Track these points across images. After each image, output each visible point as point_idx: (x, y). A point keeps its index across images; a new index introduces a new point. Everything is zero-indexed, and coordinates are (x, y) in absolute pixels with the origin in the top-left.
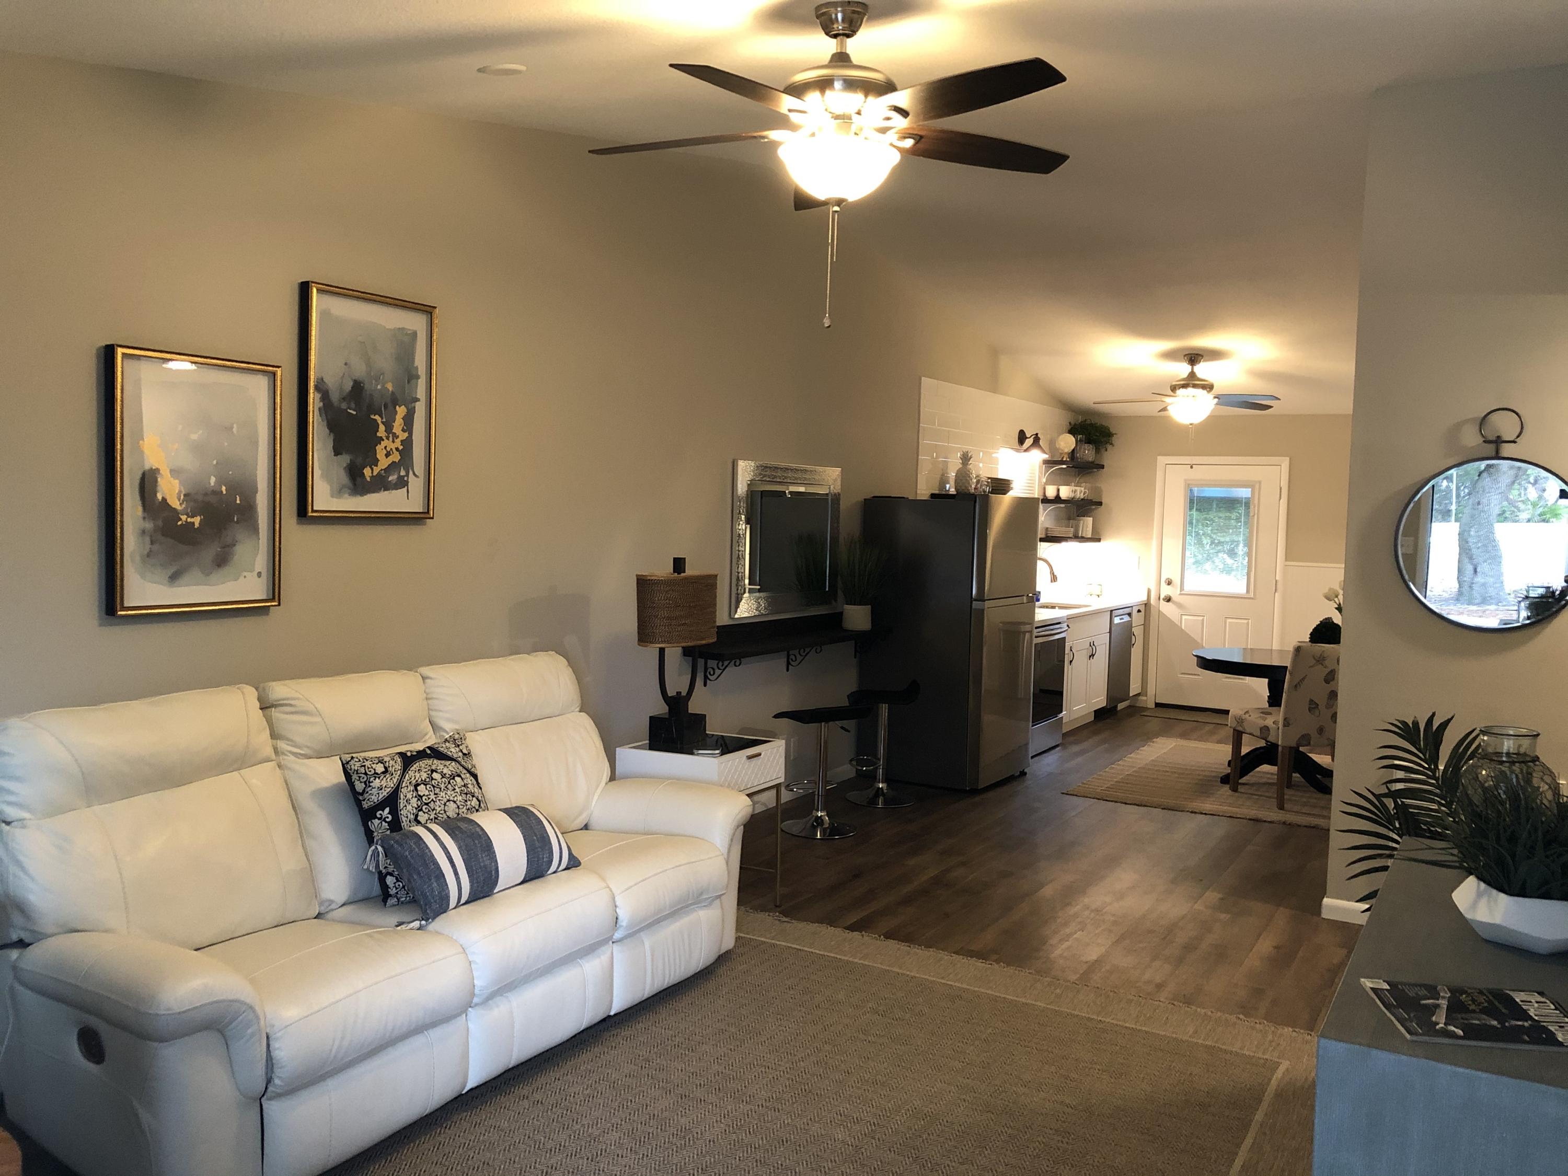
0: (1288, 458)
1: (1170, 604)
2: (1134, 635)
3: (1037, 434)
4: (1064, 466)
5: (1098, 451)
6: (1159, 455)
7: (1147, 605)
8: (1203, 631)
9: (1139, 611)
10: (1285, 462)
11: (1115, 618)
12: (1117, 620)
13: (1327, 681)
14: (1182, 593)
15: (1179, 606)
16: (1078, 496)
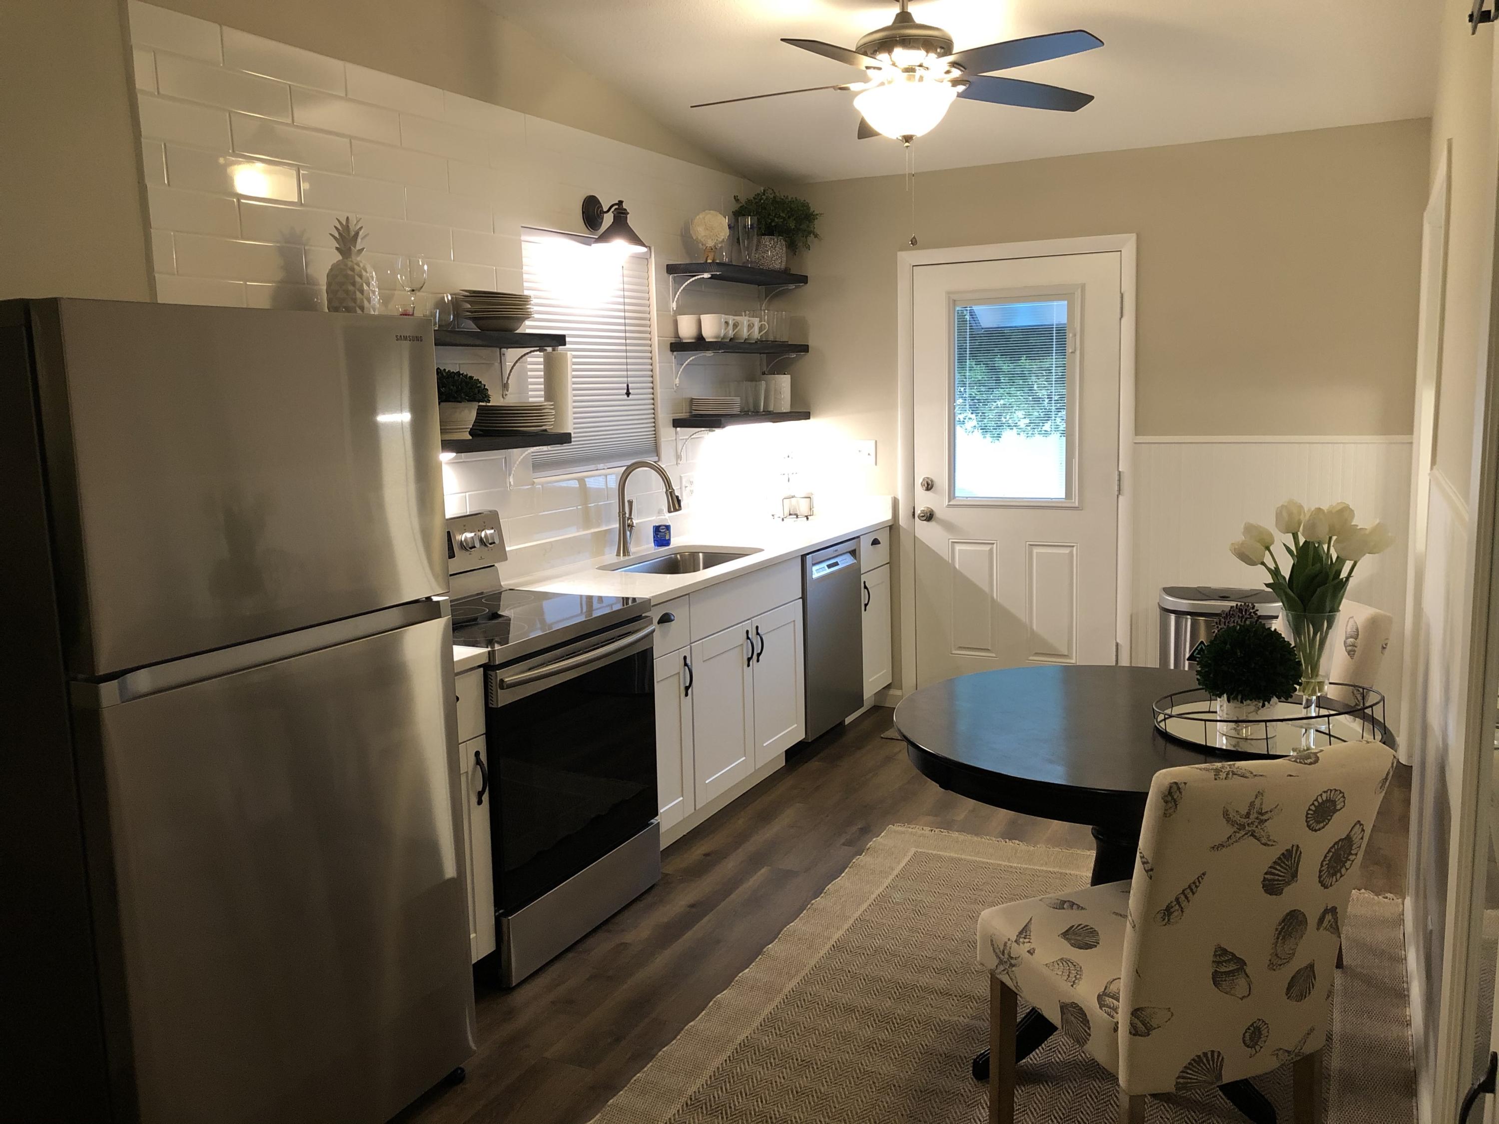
0: (1133, 237)
1: (932, 524)
2: (865, 587)
3: (621, 202)
4: (706, 275)
5: (792, 247)
6: (899, 251)
7: (893, 528)
8: (991, 575)
9: (875, 542)
10: (1129, 244)
11: (815, 568)
12: (818, 572)
13: (1272, 887)
14: (950, 503)
15: (948, 526)
16: (745, 333)
